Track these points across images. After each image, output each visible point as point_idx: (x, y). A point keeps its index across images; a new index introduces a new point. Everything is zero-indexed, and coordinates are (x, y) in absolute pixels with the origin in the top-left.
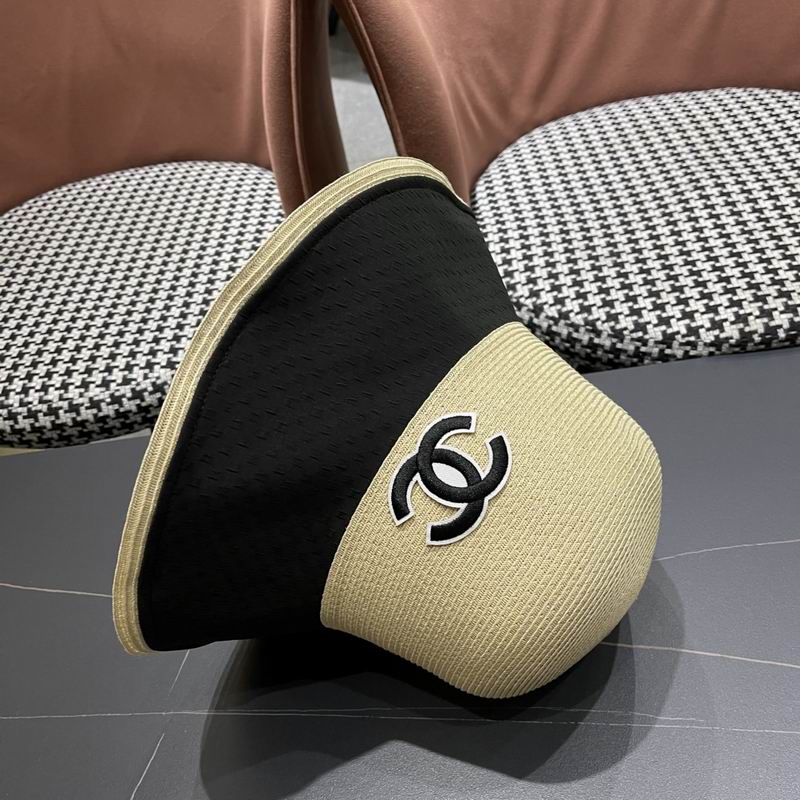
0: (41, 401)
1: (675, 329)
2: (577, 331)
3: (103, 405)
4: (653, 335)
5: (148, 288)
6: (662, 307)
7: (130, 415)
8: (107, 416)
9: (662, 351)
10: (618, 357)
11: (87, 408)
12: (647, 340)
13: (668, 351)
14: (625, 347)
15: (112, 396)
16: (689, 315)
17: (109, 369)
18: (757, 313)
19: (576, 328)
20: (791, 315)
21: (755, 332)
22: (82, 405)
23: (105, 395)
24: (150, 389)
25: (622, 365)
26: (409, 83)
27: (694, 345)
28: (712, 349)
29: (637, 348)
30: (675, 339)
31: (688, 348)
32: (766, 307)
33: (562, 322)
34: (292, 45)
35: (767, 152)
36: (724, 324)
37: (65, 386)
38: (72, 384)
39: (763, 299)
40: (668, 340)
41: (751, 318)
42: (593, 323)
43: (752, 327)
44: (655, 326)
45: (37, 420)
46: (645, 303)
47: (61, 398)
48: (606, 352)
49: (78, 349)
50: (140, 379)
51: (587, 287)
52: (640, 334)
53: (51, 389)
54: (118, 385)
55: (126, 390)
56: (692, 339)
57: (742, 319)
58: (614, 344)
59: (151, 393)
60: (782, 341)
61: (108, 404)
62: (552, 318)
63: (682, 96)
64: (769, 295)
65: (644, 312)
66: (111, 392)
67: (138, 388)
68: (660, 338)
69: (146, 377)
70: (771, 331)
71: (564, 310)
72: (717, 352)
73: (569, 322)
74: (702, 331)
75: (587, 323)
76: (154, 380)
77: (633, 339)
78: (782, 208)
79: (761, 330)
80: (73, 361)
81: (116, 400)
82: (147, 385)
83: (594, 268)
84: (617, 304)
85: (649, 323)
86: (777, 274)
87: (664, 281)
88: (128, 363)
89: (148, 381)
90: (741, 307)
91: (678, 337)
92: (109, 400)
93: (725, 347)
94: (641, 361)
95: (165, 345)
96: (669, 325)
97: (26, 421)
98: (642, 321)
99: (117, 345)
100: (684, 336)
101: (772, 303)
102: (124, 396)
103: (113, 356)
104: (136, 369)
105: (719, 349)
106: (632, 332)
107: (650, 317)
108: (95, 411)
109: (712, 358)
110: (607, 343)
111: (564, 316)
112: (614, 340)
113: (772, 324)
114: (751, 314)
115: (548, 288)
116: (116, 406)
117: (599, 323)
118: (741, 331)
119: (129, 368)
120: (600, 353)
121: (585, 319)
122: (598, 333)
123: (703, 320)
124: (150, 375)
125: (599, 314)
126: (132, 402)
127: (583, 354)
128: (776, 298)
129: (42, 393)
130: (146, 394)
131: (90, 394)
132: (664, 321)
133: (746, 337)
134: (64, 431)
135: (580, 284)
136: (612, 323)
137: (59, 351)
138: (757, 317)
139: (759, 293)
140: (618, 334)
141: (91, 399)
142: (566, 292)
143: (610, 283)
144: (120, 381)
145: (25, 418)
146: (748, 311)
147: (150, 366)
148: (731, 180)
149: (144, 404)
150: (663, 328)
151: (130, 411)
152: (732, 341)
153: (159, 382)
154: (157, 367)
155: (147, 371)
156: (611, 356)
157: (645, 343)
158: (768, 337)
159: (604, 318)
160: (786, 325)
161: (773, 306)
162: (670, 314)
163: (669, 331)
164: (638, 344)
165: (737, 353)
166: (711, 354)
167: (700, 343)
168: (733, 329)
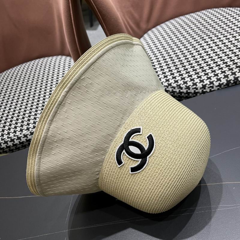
0: (8, 138)
1: (206, 83)
2: (175, 89)
3: (28, 136)
4: (199, 86)
5: (36, 97)
6: (200, 77)
9: (203, 91)
10: (189, 95)
11: (23, 138)
12: (197, 88)
13: (205, 90)
14: (191, 91)
15: (31, 132)
16: (209, 78)
17: (28, 124)
18: (231, 74)
19: (174, 88)
21: (231, 80)
22: (21, 137)
23: (28, 133)
25: (191, 97)
26: (110, 19)
27: (212, 87)
28: (218, 87)
29: (195, 91)
30: (206, 86)
31: (211, 88)
32: (233, 72)
33: (169, 87)
34: (71, 12)
35: (222, 26)
36: (221, 79)
37: (15, 132)
38: (17, 131)
39: (232, 69)
40: (204, 87)
42: (179, 85)
43: (230, 78)
44: (199, 83)
45: (8, 144)
46: (195, 77)
47: (14, 136)
48: (185, 94)
49: (17, 120)
51: (175, 75)
52: (195, 86)
53: (11, 133)
54: (32, 129)
56: (212, 85)
57: (226, 76)
58: (187, 91)
62: (166, 86)
63: (192, 14)
64: (233, 68)
65: (195, 79)
68: (201, 86)
70: (236, 79)
71: (169, 83)
72: (220, 88)
73: (171, 86)
74: (214, 82)
75: (177, 86)
77: (193, 88)
78: (231, 41)
79: (233, 79)
80: (16, 123)
83: (176, 69)
84: (186, 78)
85: (197, 82)
86: (234, 61)
87: (199, 69)
88: (34, 121)
90: (225, 73)
91: (207, 85)
92: (30, 134)
93: (222, 86)
94: (196, 95)
96: (204, 82)
97: (4, 145)
98: (195, 82)
99: (29, 116)
100: (209, 85)
103: (29, 120)
104: (37, 123)
106: (192, 86)
108: (26, 138)
110: (185, 91)
111: (170, 85)
112: (187, 90)
113: (236, 76)
114: (229, 75)
115: (163, 77)
117: (181, 85)
118: (227, 80)
119: (34, 123)
120: (183, 94)
121: (177, 85)
122: (182, 88)
123: (214, 79)
125: (181, 82)
127: (177, 96)
128: (236, 68)
129: (8, 135)
131: (24, 133)
132: (202, 81)
133: (229, 82)
134: (17, 146)
135: (173, 74)
136: (186, 85)
137: (11, 121)
138: (231, 75)
139: (230, 68)
140: (188, 88)
141: (24, 135)
142: (169, 77)
143: (182, 72)
144: (32, 127)
145: (4, 144)
146: (228, 74)
148: (213, 36)
150: (202, 83)
152: (224, 84)
156: (187, 95)
157: (197, 89)
158: (235, 81)
159: (183, 83)
161: (235, 71)
162: (203, 79)
163: (204, 84)
164: (195, 89)
165: (226, 87)
166: (218, 89)
167: (214, 86)
168: (224, 80)
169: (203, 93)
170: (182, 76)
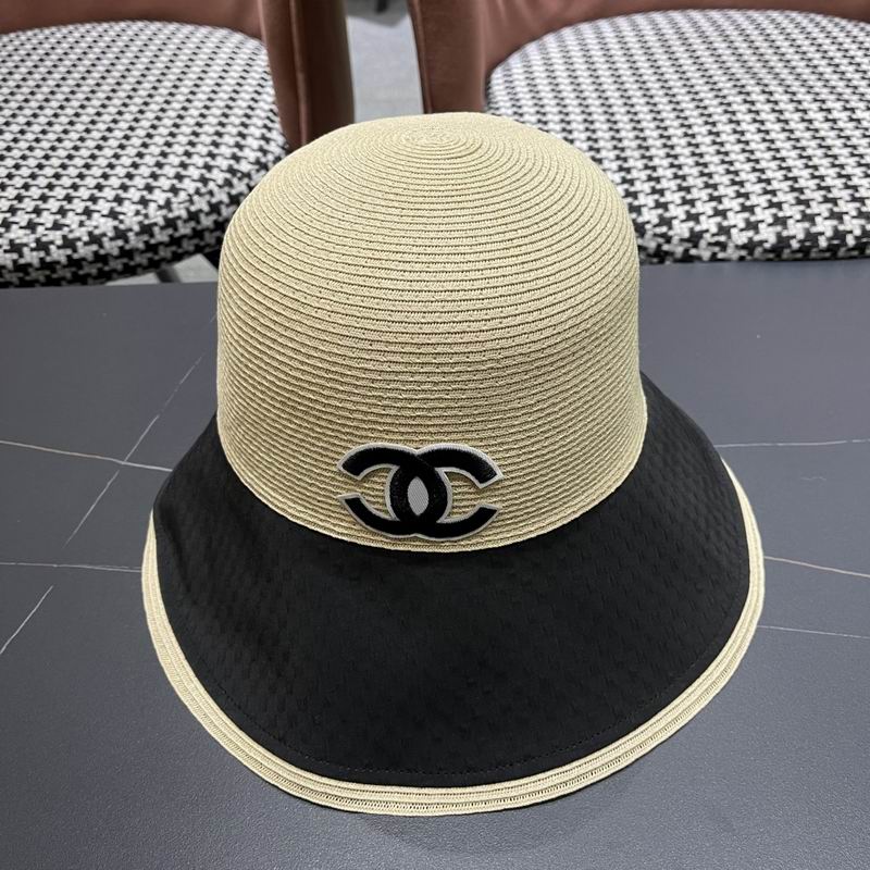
1: (704, 226)
3: (26, 250)
4: (679, 231)
5: (96, 135)
6: (691, 203)
7: (58, 267)
8: (30, 265)
9: (686, 251)
11: (6, 251)
12: (671, 237)
13: (693, 252)
15: (38, 241)
16: (723, 214)
17: (37, 211)
18: (799, 217)
20: (835, 222)
21: (794, 237)
23: (30, 239)
24: (86, 238)
27: (723, 246)
28: (743, 253)
29: (659, 246)
30: (702, 238)
31: (717, 249)
32: (808, 211)
35: (821, 69)
36: (760, 225)
39: (806, 203)
40: (695, 239)
41: (790, 222)
43: (791, 232)
44: (683, 221)
46: (673, 197)
50: (74, 226)
52: (664, 229)
54: (47, 229)
55: (57, 236)
56: (722, 238)
57: (780, 221)
59: (86, 244)
60: (822, 251)
61: (32, 250)
63: (731, 13)
64: (813, 200)
65: (671, 206)
66: (38, 236)
67: (71, 236)
68: (687, 235)
69: (81, 224)
70: (812, 237)
72: (749, 258)
74: (734, 231)
76: (90, 229)
77: (655, 235)
78: (834, 121)
79: (801, 236)
81: (42, 246)
82: (82, 233)
83: (618, 158)
84: (641, 196)
85: (676, 218)
86: (824, 181)
87: (696, 177)
88: (62, 207)
89: (83, 229)
90: (781, 209)
91: (707, 236)
92: (33, 245)
93: (758, 251)
94: (662, 261)
95: (109, 193)
96: (698, 222)
98: (667, 215)
99: (51, 187)
100: (713, 235)
101: (815, 208)
102: (52, 242)
103: (44, 198)
104: (70, 214)
105: (751, 253)
106: (655, 226)
107: (678, 212)
108: (15, 256)
109: (742, 263)
113: (814, 230)
114: (791, 217)
116: (42, 254)
118: (779, 235)
119: (62, 212)
123: (736, 220)
124: (87, 223)
126: (61, 251)
128: (820, 203)
130: (79, 244)
131: (12, 235)
132: (693, 217)
133: (783, 242)
136: (634, 216)
138: (798, 221)
139: (803, 197)
140: (640, 228)
141: (11, 242)
144: (49, 225)
146: (788, 214)
147: (88, 213)
148: (780, 89)
149: (76, 256)
150: (691, 224)
151: (58, 262)
152: (767, 246)
153: (97, 232)
154: (95, 215)
155: (84, 218)
157: (668, 240)
158: (808, 244)
160: (829, 233)
161: (816, 211)
162: (701, 210)
163: (698, 228)
164: (661, 240)
165: (769, 260)
166: (742, 259)
167: (731, 245)
168: (769, 233)
169: (687, 258)
170: (636, 198)
